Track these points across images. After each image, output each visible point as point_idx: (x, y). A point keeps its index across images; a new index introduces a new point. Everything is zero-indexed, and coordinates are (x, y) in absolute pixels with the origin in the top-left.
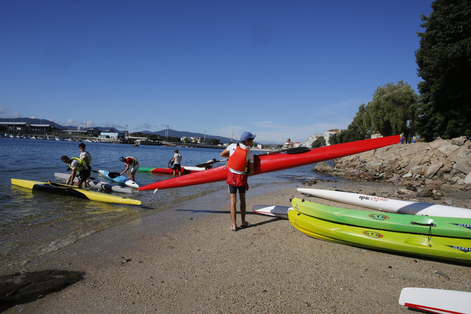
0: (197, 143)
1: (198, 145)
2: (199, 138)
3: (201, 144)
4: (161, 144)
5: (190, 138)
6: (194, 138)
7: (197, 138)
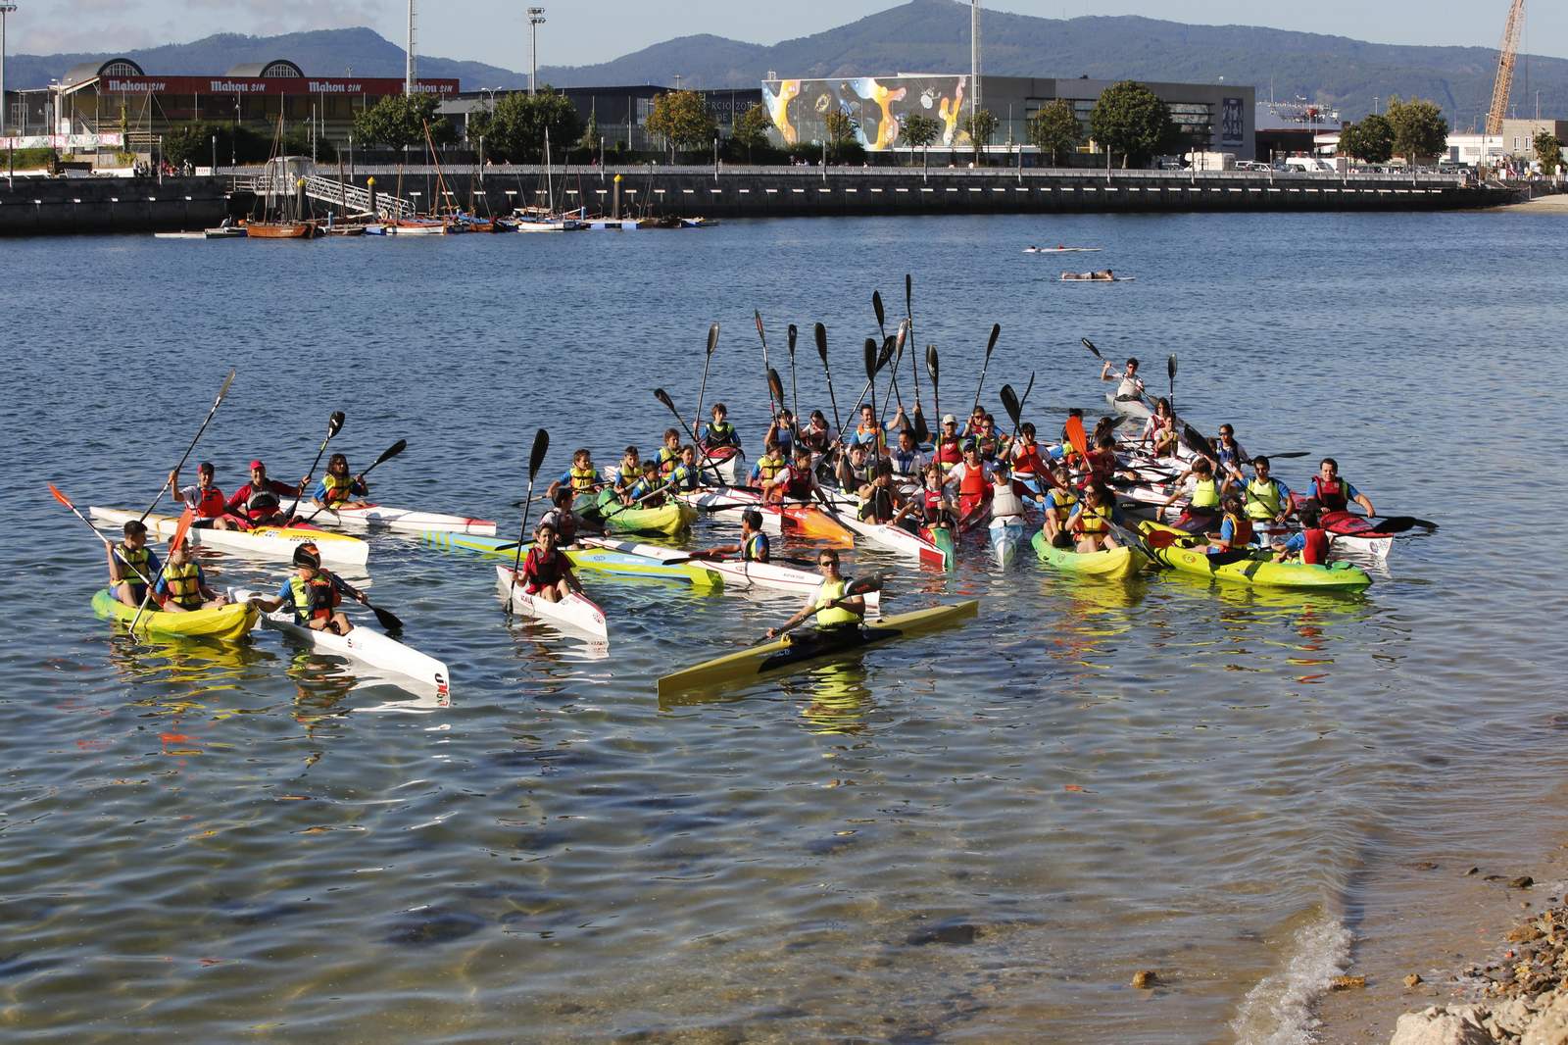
0: (856, 155)
2: (947, 89)
3: (919, 158)
4: (247, 206)
5: (851, 94)
6: (891, 86)
7: (925, 83)
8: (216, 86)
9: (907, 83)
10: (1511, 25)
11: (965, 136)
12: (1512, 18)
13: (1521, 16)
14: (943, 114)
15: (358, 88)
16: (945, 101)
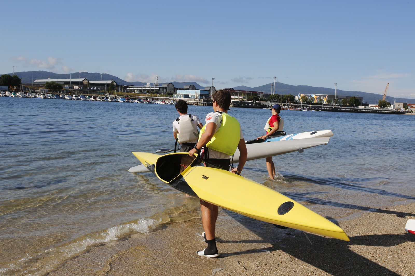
1: (323, 107)
2: (325, 96)
5: (311, 96)
6: (317, 96)
7: (322, 96)
8: (236, 91)
9: (319, 95)
10: (386, 89)
11: (327, 102)
12: (386, 88)
13: (388, 88)
14: (324, 99)
15: (252, 92)
16: (324, 98)
